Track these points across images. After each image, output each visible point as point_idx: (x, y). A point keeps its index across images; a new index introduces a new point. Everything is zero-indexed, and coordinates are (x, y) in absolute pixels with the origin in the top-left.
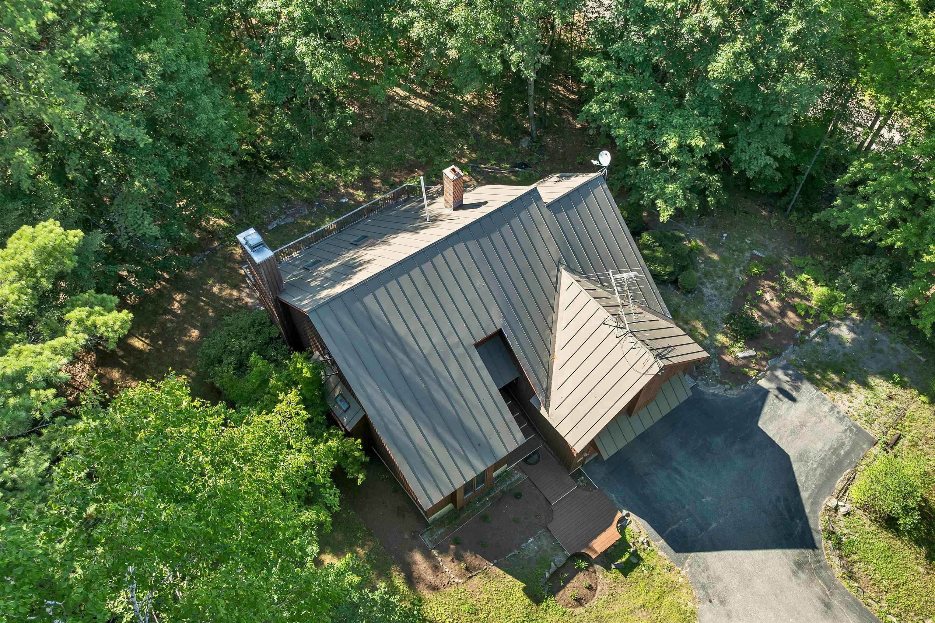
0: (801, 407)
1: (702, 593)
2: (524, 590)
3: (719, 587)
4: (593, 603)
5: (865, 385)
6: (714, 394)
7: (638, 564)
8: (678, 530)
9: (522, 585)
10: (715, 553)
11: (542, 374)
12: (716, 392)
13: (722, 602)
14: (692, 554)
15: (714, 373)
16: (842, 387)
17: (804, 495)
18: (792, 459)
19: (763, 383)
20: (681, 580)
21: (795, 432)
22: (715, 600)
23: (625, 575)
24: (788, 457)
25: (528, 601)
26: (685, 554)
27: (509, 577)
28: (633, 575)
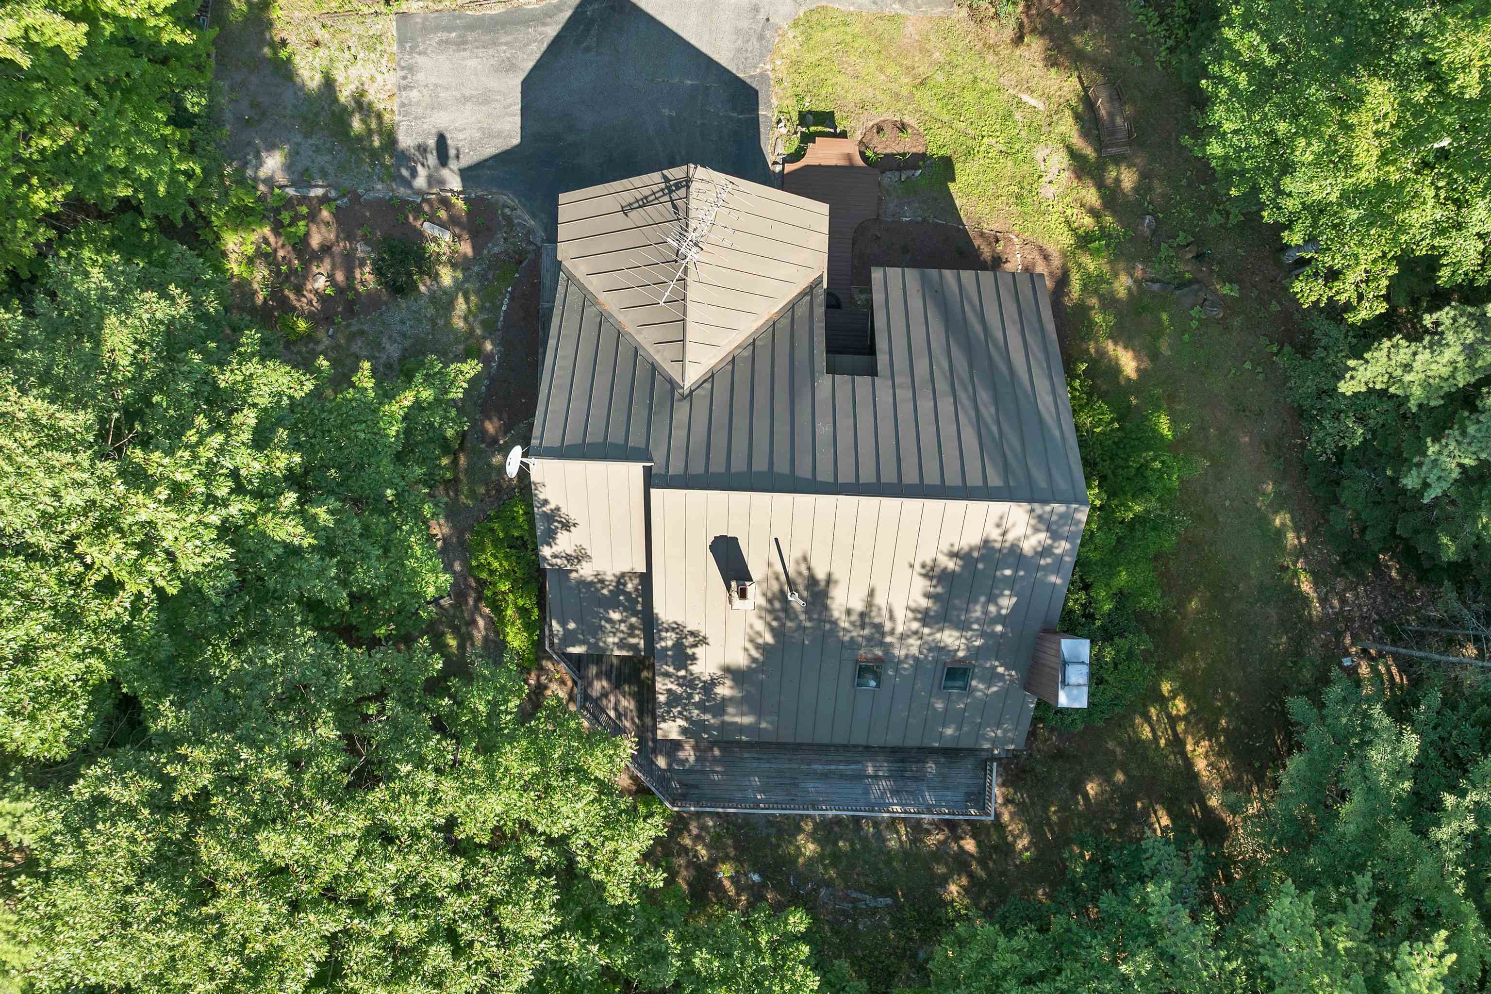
0: (441, 120)
1: (768, 33)
2: (953, 180)
3: (745, 24)
4: (888, 116)
5: (329, 83)
6: (534, 216)
7: (810, 112)
8: (734, 109)
9: (951, 185)
10: (715, 57)
11: (802, 310)
12: (527, 217)
13: (756, 9)
14: (741, 75)
15: (505, 239)
16: (361, 104)
17: (552, 31)
18: (522, 76)
19: (455, 183)
20: (778, 62)
21: (485, 99)
22: (762, 16)
23: (832, 113)
24: (524, 83)
25: (958, 166)
26: (748, 81)
27: (958, 202)
28: (822, 107)
